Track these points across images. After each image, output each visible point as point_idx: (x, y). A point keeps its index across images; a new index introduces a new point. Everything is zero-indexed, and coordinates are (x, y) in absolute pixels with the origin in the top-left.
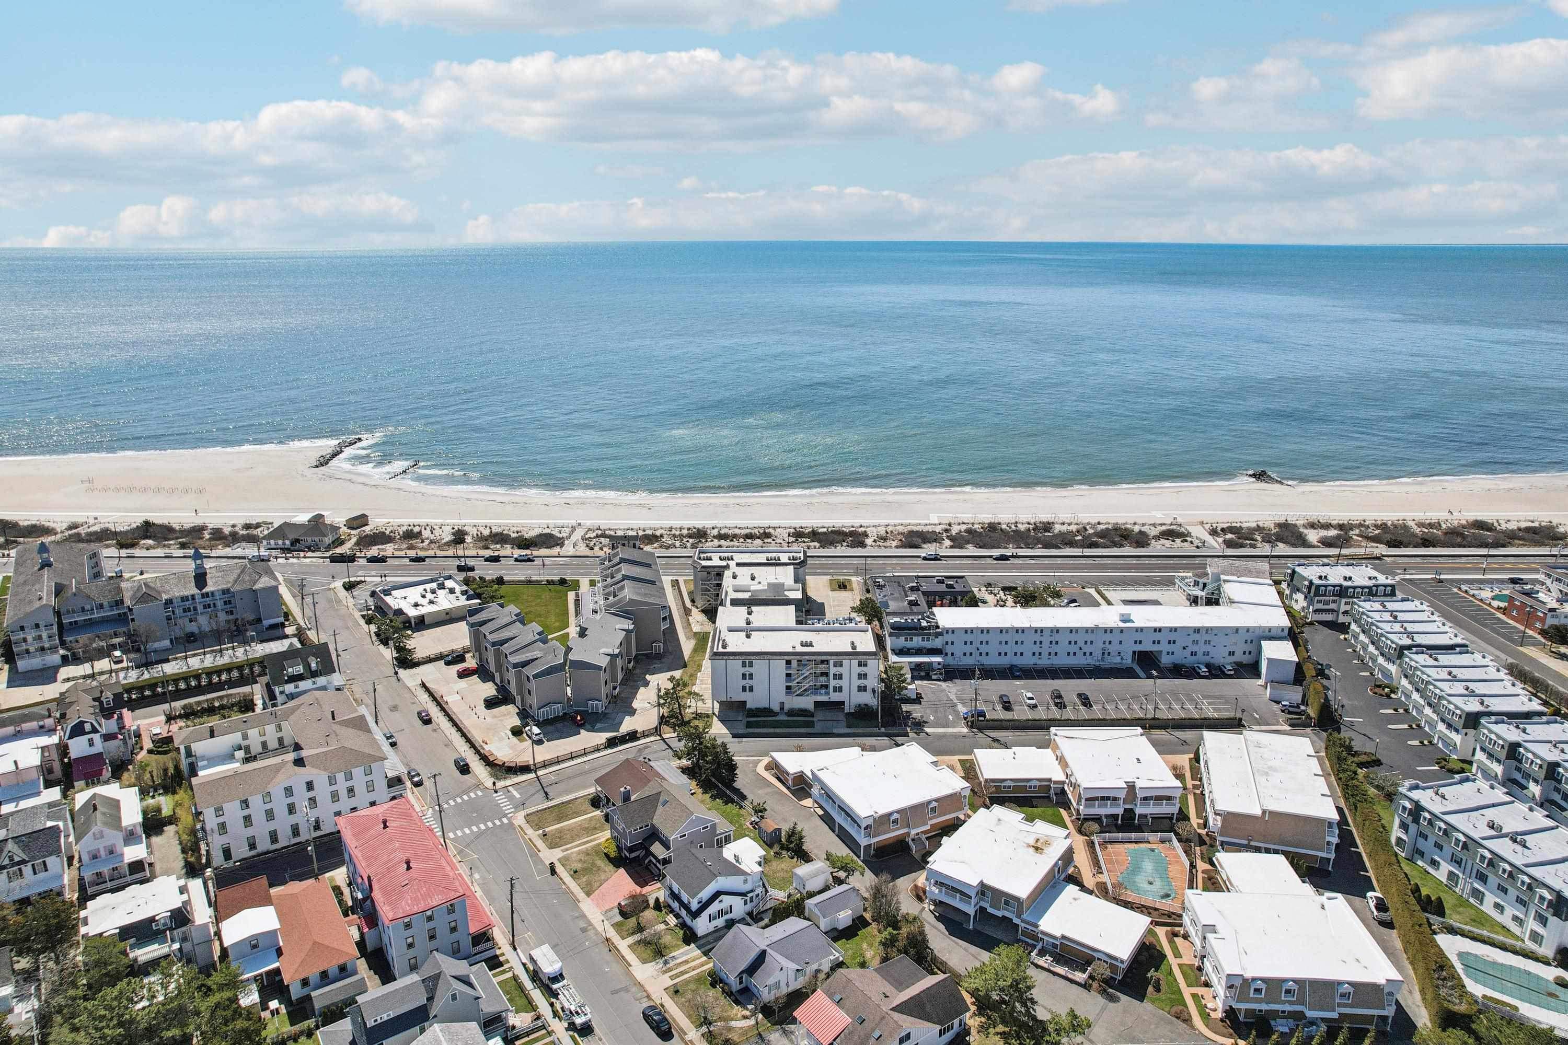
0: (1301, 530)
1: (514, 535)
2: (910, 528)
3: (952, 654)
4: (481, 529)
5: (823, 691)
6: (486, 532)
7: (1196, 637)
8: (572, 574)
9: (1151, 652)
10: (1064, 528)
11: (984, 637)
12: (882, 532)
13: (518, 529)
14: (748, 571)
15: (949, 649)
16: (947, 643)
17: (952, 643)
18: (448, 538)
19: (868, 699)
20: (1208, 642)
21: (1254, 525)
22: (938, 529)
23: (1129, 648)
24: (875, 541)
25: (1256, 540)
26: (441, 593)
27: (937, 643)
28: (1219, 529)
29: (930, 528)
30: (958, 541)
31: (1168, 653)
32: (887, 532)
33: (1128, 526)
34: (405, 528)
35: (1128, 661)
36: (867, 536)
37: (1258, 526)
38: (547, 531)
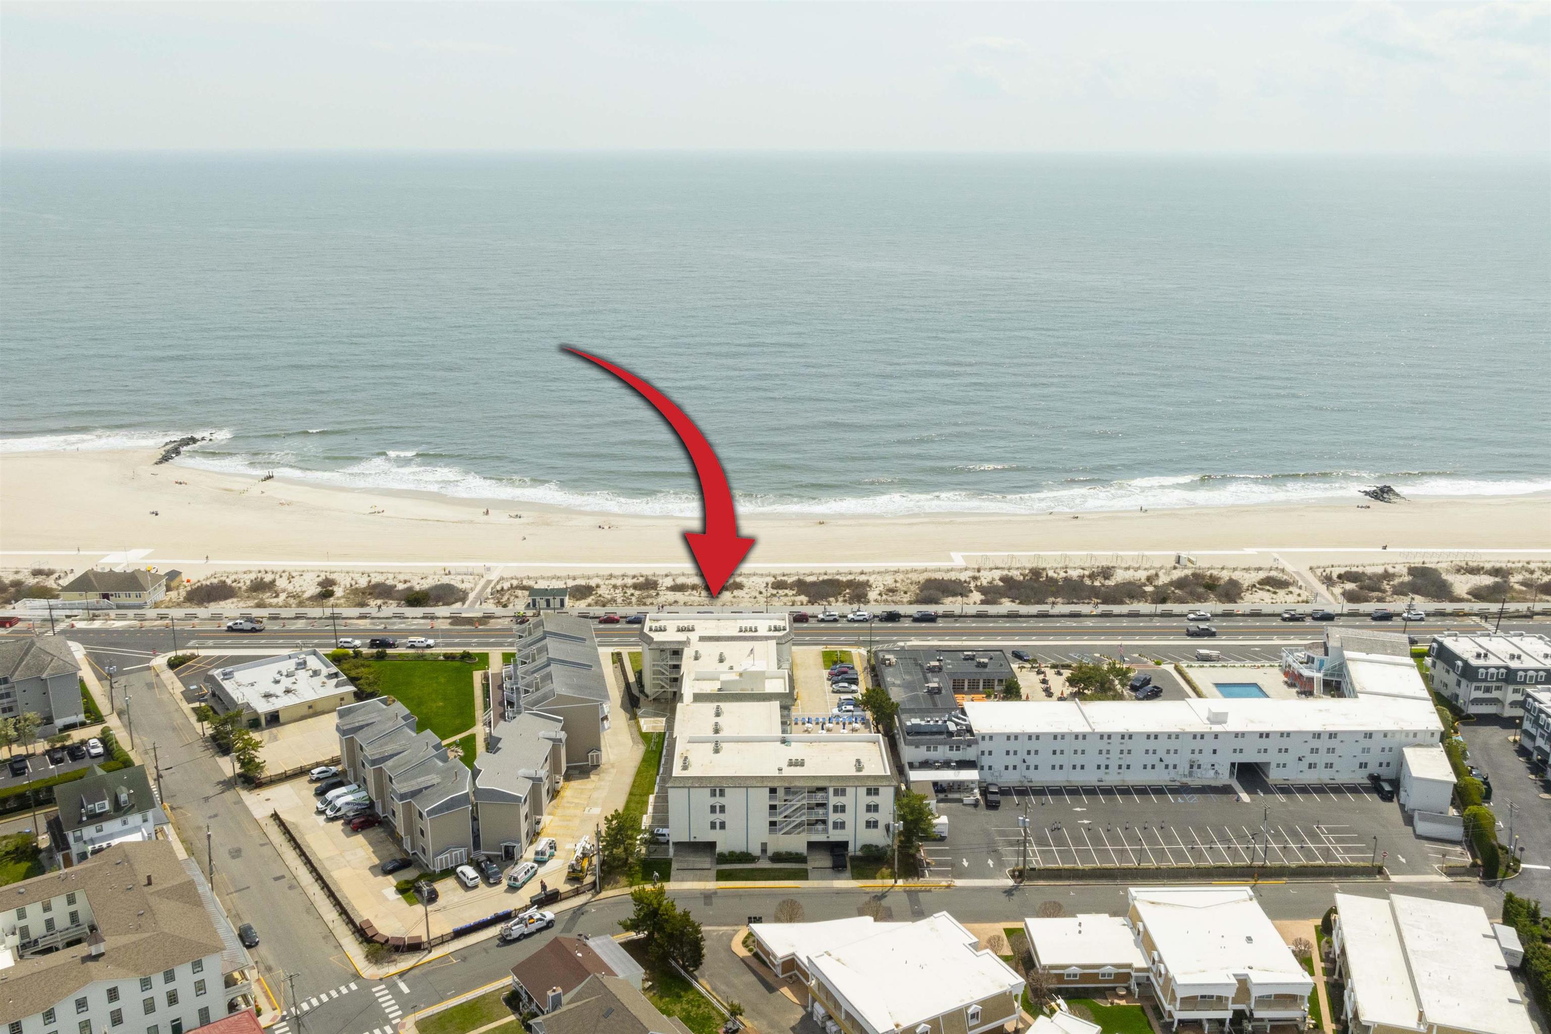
0: (1445, 576)
1: (401, 586)
2: (926, 576)
3: (990, 768)
4: (357, 576)
5: (820, 827)
6: (363, 583)
7: (1316, 744)
8: (479, 645)
9: (1256, 764)
10: (1129, 575)
11: (1033, 745)
12: (889, 581)
13: (407, 578)
14: (715, 648)
15: (986, 761)
16: (983, 753)
17: (990, 753)
18: (313, 590)
19: (877, 837)
20: (1330, 751)
21: (1380, 570)
22: (964, 576)
23: (1225, 760)
24: (880, 594)
25: (1384, 591)
26: (302, 675)
27: (970, 754)
28: (1335, 576)
29: (953, 576)
30: (991, 594)
31: (1278, 765)
32: (896, 581)
33: (1215, 573)
34: (253, 576)
35: (1225, 778)
36: (870, 586)
37: (1386, 571)
38: (446, 580)
